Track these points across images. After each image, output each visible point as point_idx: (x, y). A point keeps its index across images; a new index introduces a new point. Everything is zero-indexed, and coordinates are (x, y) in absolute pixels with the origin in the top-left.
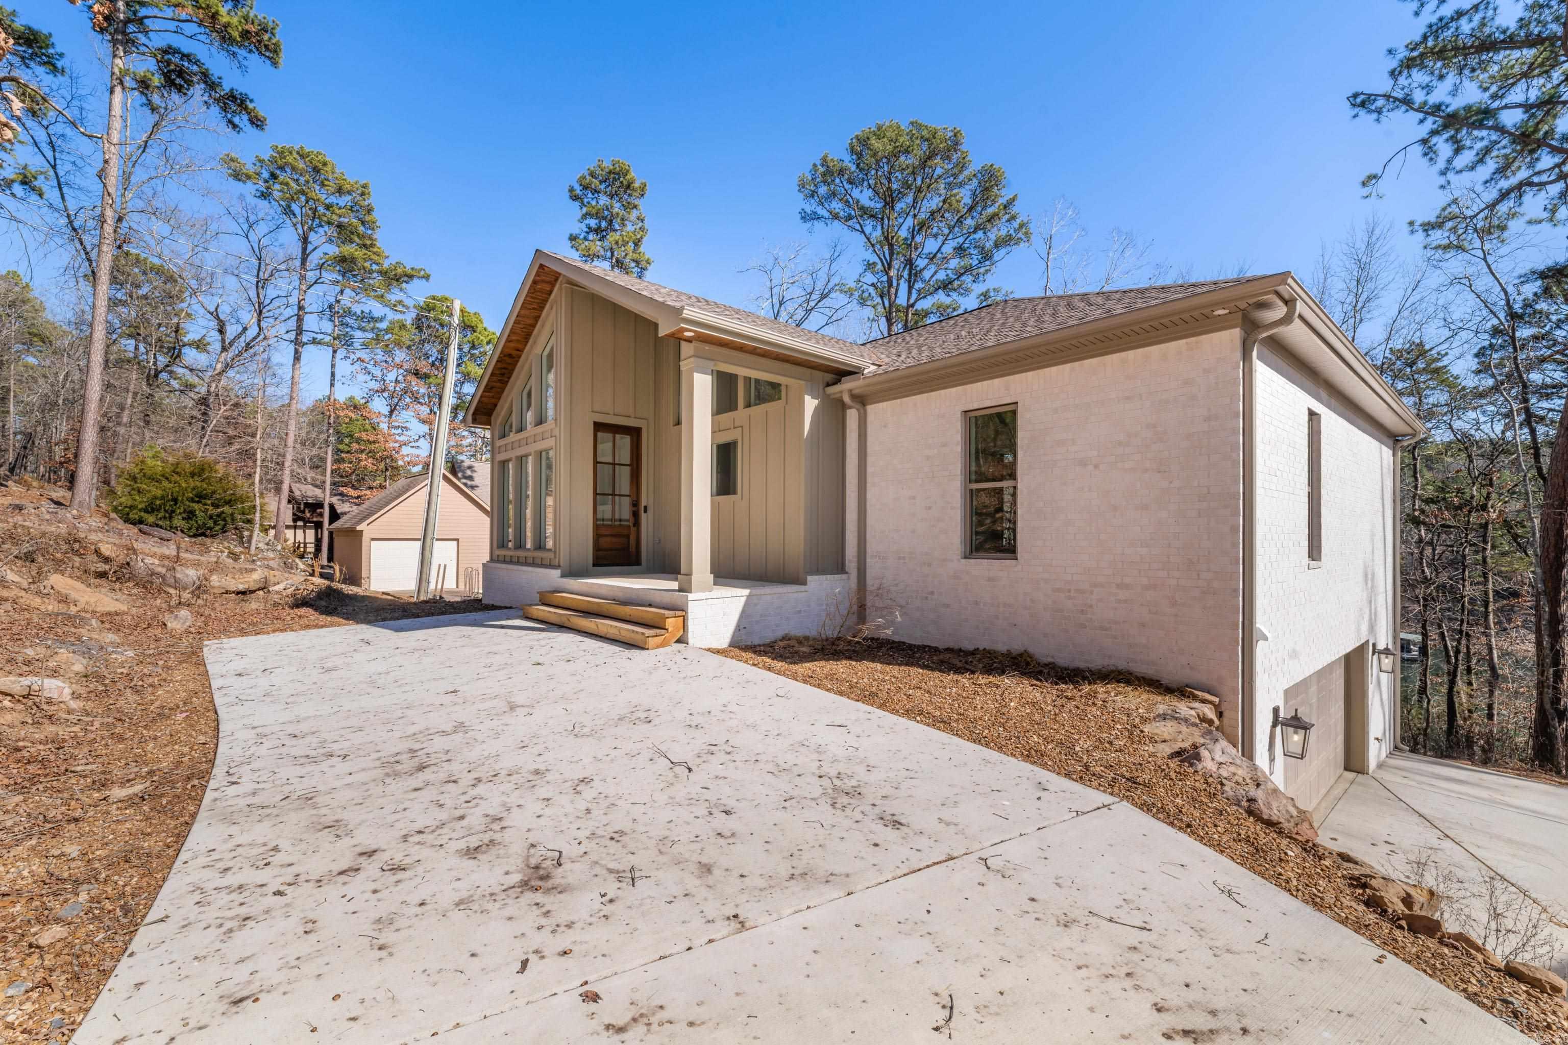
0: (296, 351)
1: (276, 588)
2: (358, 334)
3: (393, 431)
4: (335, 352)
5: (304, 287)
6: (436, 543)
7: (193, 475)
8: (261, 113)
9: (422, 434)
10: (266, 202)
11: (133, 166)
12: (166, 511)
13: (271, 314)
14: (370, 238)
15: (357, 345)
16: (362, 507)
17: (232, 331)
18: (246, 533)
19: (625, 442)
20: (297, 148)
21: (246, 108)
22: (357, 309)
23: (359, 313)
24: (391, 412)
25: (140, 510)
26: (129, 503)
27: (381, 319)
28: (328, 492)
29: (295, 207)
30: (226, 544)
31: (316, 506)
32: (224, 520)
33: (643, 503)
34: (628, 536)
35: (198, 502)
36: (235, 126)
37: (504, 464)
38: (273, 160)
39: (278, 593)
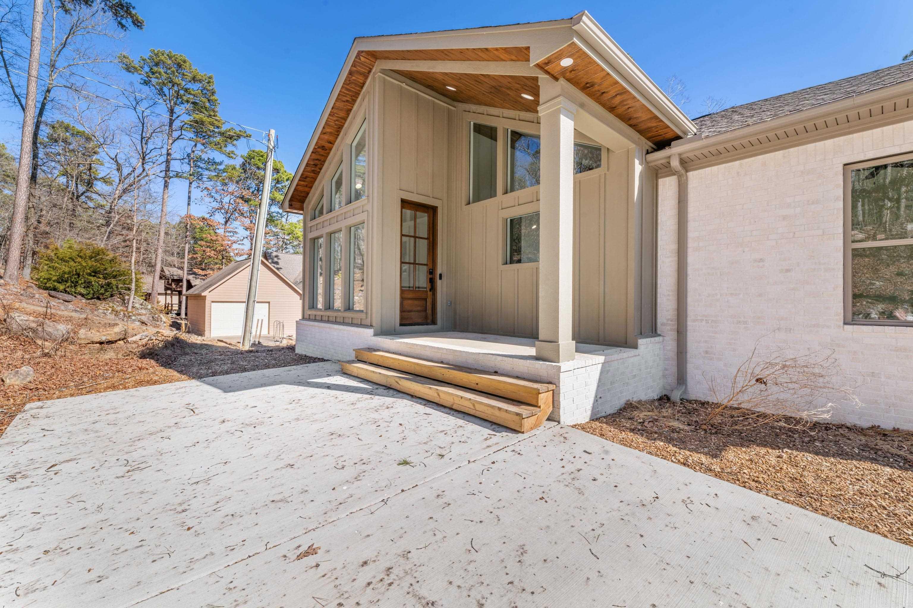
0: (166, 182)
1: (134, 339)
2: (206, 173)
3: (227, 234)
4: (191, 183)
5: (171, 141)
6: (257, 305)
7: (91, 257)
8: (140, 18)
9: (245, 236)
10: (147, 87)
11: (57, 56)
12: (72, 282)
13: (151, 160)
14: (214, 111)
15: (205, 179)
16: (206, 281)
17: (126, 171)
18: (127, 297)
19: (423, 219)
20: (167, 52)
21: (130, 14)
22: (205, 156)
23: (206, 159)
24: (226, 222)
25: (54, 281)
26: (47, 276)
27: (221, 163)
28: (186, 272)
29: (165, 90)
30: (111, 305)
31: (179, 281)
32: (112, 288)
33: (439, 271)
34: (426, 300)
35: (94, 276)
36: (123, 26)
37: (314, 240)
38: (151, 58)
39: (135, 342)
